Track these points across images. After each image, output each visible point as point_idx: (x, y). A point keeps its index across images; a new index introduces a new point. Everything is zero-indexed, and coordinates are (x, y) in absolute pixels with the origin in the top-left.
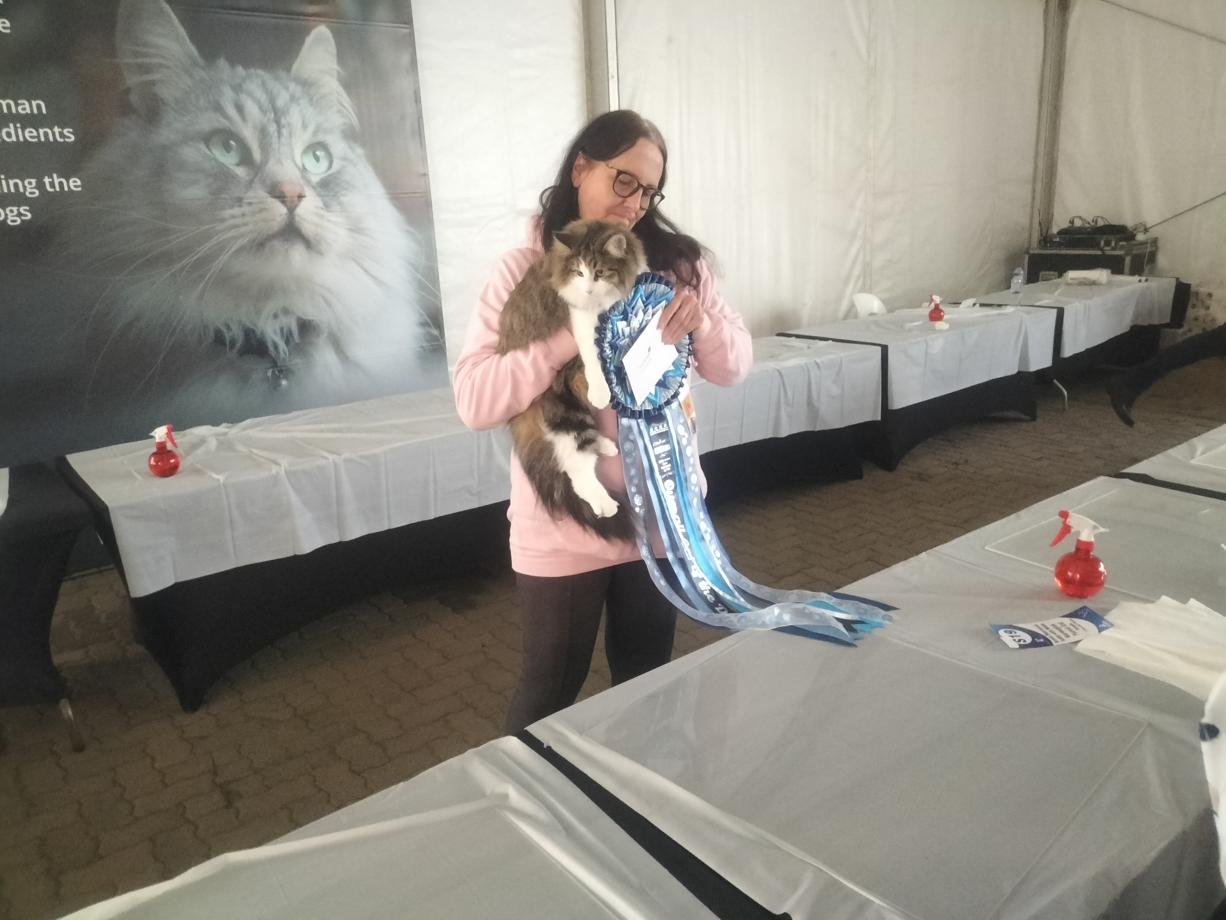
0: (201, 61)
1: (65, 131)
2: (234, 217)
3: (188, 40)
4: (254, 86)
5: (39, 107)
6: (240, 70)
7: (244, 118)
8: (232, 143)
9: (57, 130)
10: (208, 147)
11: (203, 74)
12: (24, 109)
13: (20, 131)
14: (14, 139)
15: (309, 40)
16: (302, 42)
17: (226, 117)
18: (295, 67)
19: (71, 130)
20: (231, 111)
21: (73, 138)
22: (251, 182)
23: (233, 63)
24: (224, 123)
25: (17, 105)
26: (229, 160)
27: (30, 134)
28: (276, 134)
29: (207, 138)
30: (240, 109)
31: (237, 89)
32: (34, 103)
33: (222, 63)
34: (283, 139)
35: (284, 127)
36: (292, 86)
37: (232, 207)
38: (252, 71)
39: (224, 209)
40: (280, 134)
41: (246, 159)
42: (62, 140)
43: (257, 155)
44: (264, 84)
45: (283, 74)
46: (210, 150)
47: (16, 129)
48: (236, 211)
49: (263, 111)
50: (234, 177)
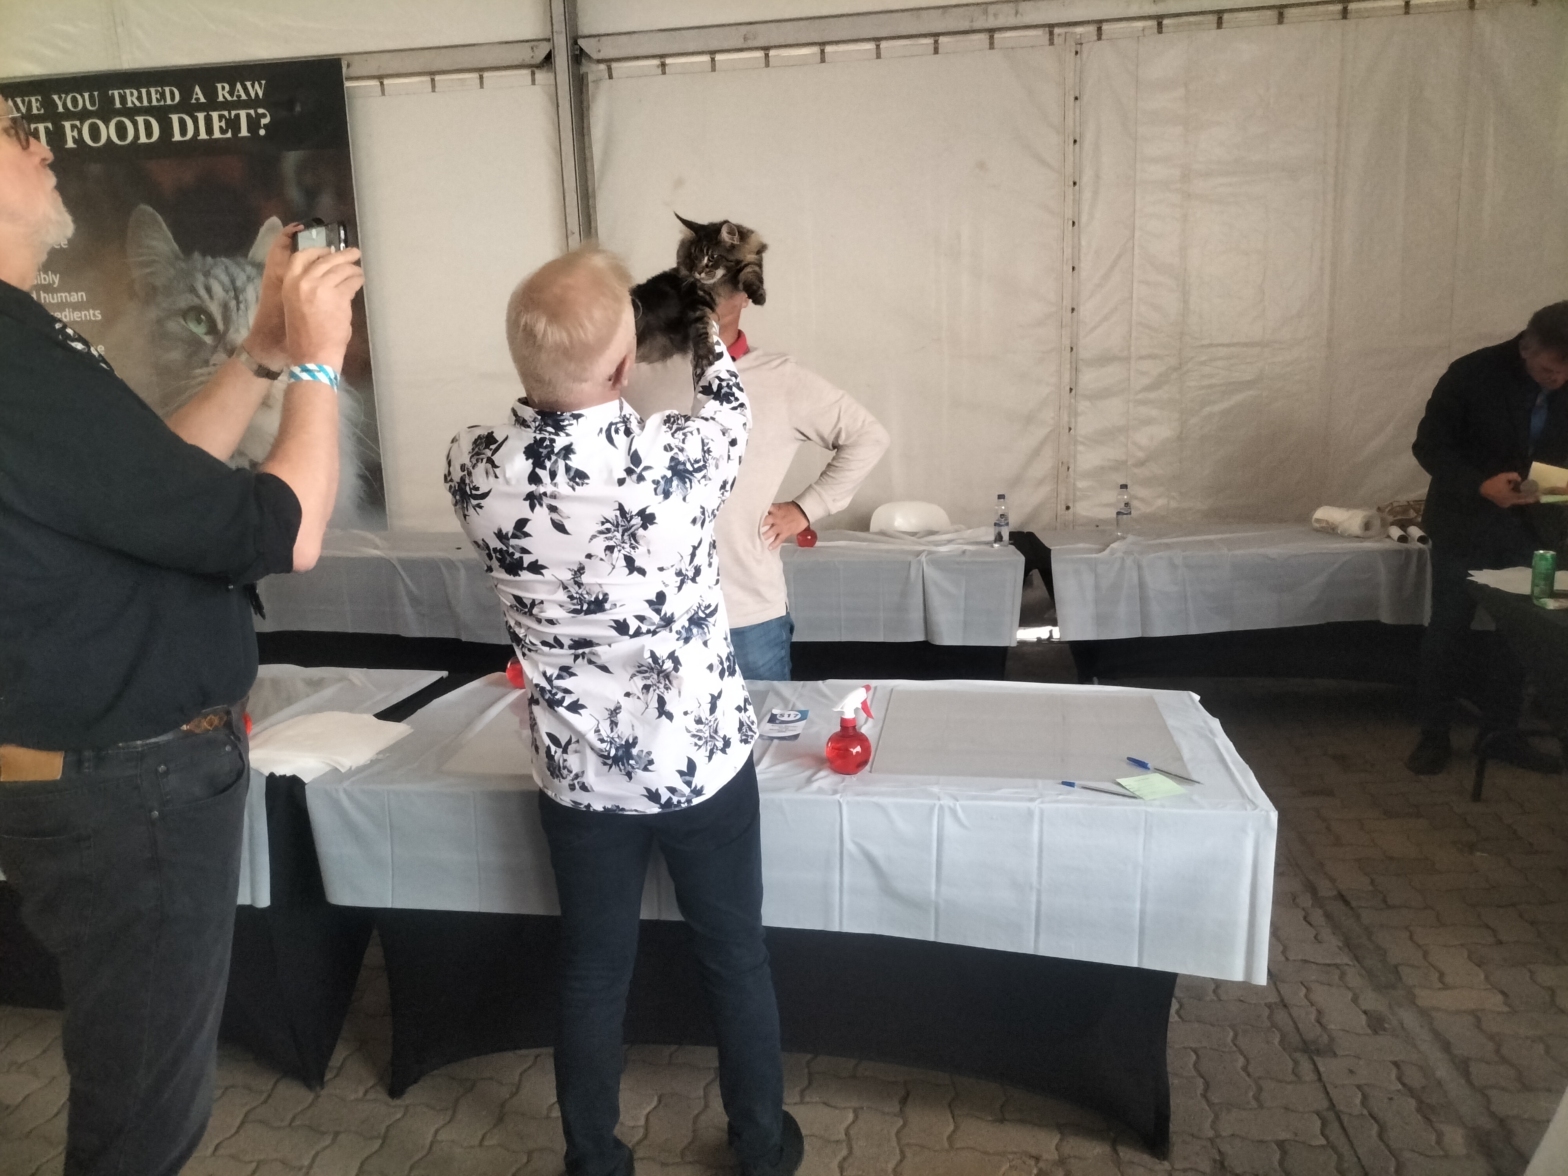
0: (182, 256)
1: (97, 312)
2: (202, 375)
3: (173, 241)
4: (220, 272)
5: (82, 296)
6: (209, 259)
7: (211, 297)
8: (202, 316)
9: (91, 312)
10: (185, 320)
11: (183, 265)
12: (74, 299)
13: (71, 313)
14: (68, 319)
15: (263, 230)
16: (257, 232)
17: (198, 296)
18: (250, 255)
19: (99, 311)
20: (202, 292)
21: (100, 317)
22: (216, 347)
23: (204, 254)
24: (196, 301)
25: (70, 296)
26: (199, 330)
27: (76, 316)
28: (235, 308)
29: (185, 314)
30: (208, 290)
31: (207, 274)
32: (80, 294)
33: (196, 255)
34: (240, 312)
35: (241, 302)
36: (249, 269)
37: (201, 367)
38: (218, 259)
39: (196, 368)
40: (238, 310)
41: (212, 329)
42: (93, 319)
43: (221, 326)
44: (227, 268)
45: (241, 260)
46: (186, 323)
47: (69, 312)
48: (205, 370)
49: (227, 291)
50: (205, 343)
